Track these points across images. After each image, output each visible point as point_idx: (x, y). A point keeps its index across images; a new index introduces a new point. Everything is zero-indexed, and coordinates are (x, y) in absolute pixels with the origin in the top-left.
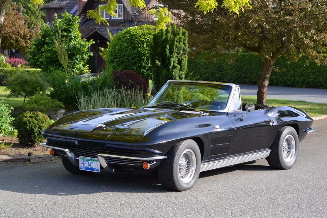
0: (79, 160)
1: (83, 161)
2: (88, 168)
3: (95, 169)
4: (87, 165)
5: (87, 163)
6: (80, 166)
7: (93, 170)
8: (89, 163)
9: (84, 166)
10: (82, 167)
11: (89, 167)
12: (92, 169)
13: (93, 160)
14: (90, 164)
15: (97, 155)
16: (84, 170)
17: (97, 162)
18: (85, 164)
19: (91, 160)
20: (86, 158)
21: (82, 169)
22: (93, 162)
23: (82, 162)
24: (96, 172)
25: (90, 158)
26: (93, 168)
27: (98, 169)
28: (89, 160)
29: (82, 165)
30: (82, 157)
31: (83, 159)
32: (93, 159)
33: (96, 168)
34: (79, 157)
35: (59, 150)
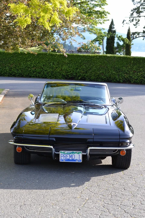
0: (59, 154)
1: (63, 154)
2: (69, 160)
3: (76, 160)
4: (68, 158)
5: (68, 156)
6: (60, 158)
7: (75, 160)
8: (70, 156)
9: (65, 158)
10: (62, 159)
11: (71, 159)
12: (73, 160)
13: (75, 153)
15: (88, 148)
16: (65, 161)
17: (79, 154)
18: (66, 157)
19: (73, 153)
20: (66, 152)
21: (63, 161)
22: (74, 154)
23: (62, 155)
24: (78, 162)
26: (75, 159)
27: (80, 160)
28: (70, 153)
29: (62, 158)
30: (62, 151)
31: (64, 153)
32: (75, 152)
33: (78, 159)
34: (59, 152)
35: (26, 147)
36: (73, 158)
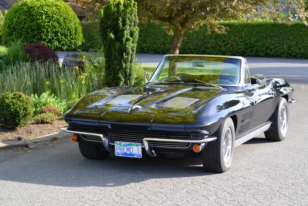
0: (114, 146)
1: (119, 146)
2: (126, 154)
3: (135, 154)
4: (125, 151)
5: (125, 148)
6: (116, 152)
7: (133, 155)
8: (127, 148)
9: (121, 152)
10: (118, 153)
11: (128, 152)
12: (131, 154)
13: (133, 145)
14: (128, 150)
15: (143, 139)
16: (121, 156)
17: (138, 147)
18: (123, 150)
19: (130, 145)
20: (123, 143)
21: (119, 155)
22: (132, 147)
23: (118, 148)
24: (137, 157)
25: (128, 143)
26: (133, 153)
27: (139, 155)
28: (128, 145)
29: (118, 151)
30: (118, 142)
31: (120, 144)
32: (133, 143)
33: (137, 153)
34: (114, 142)
35: (83, 135)
36: (131, 152)
